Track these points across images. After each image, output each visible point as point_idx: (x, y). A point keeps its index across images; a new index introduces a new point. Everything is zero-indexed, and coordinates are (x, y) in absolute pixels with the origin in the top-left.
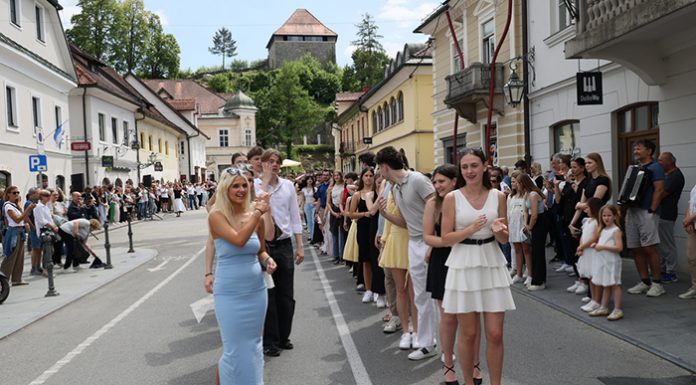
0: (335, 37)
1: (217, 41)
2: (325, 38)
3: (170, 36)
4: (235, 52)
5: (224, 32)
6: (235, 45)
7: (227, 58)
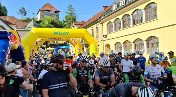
0: (59, 12)
1: (21, 11)
2: (56, 12)
3: (4, 7)
4: (26, 14)
5: (23, 8)
6: (26, 12)
7: (24, 16)
